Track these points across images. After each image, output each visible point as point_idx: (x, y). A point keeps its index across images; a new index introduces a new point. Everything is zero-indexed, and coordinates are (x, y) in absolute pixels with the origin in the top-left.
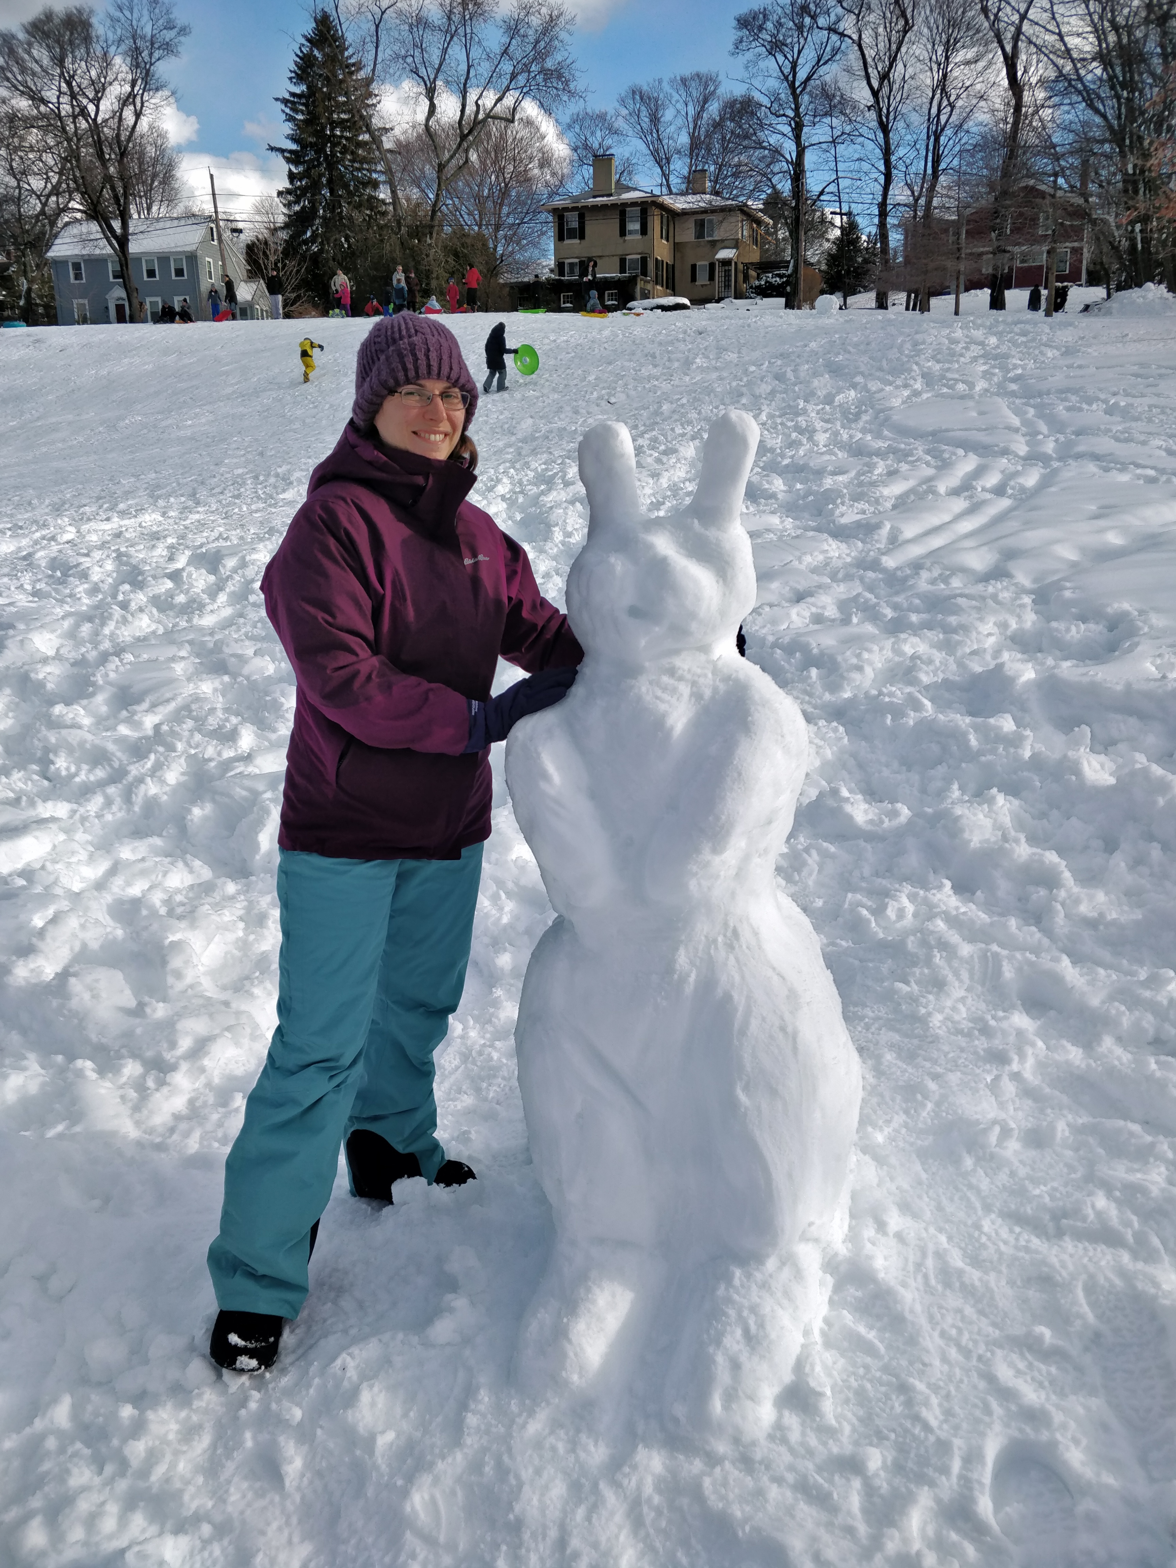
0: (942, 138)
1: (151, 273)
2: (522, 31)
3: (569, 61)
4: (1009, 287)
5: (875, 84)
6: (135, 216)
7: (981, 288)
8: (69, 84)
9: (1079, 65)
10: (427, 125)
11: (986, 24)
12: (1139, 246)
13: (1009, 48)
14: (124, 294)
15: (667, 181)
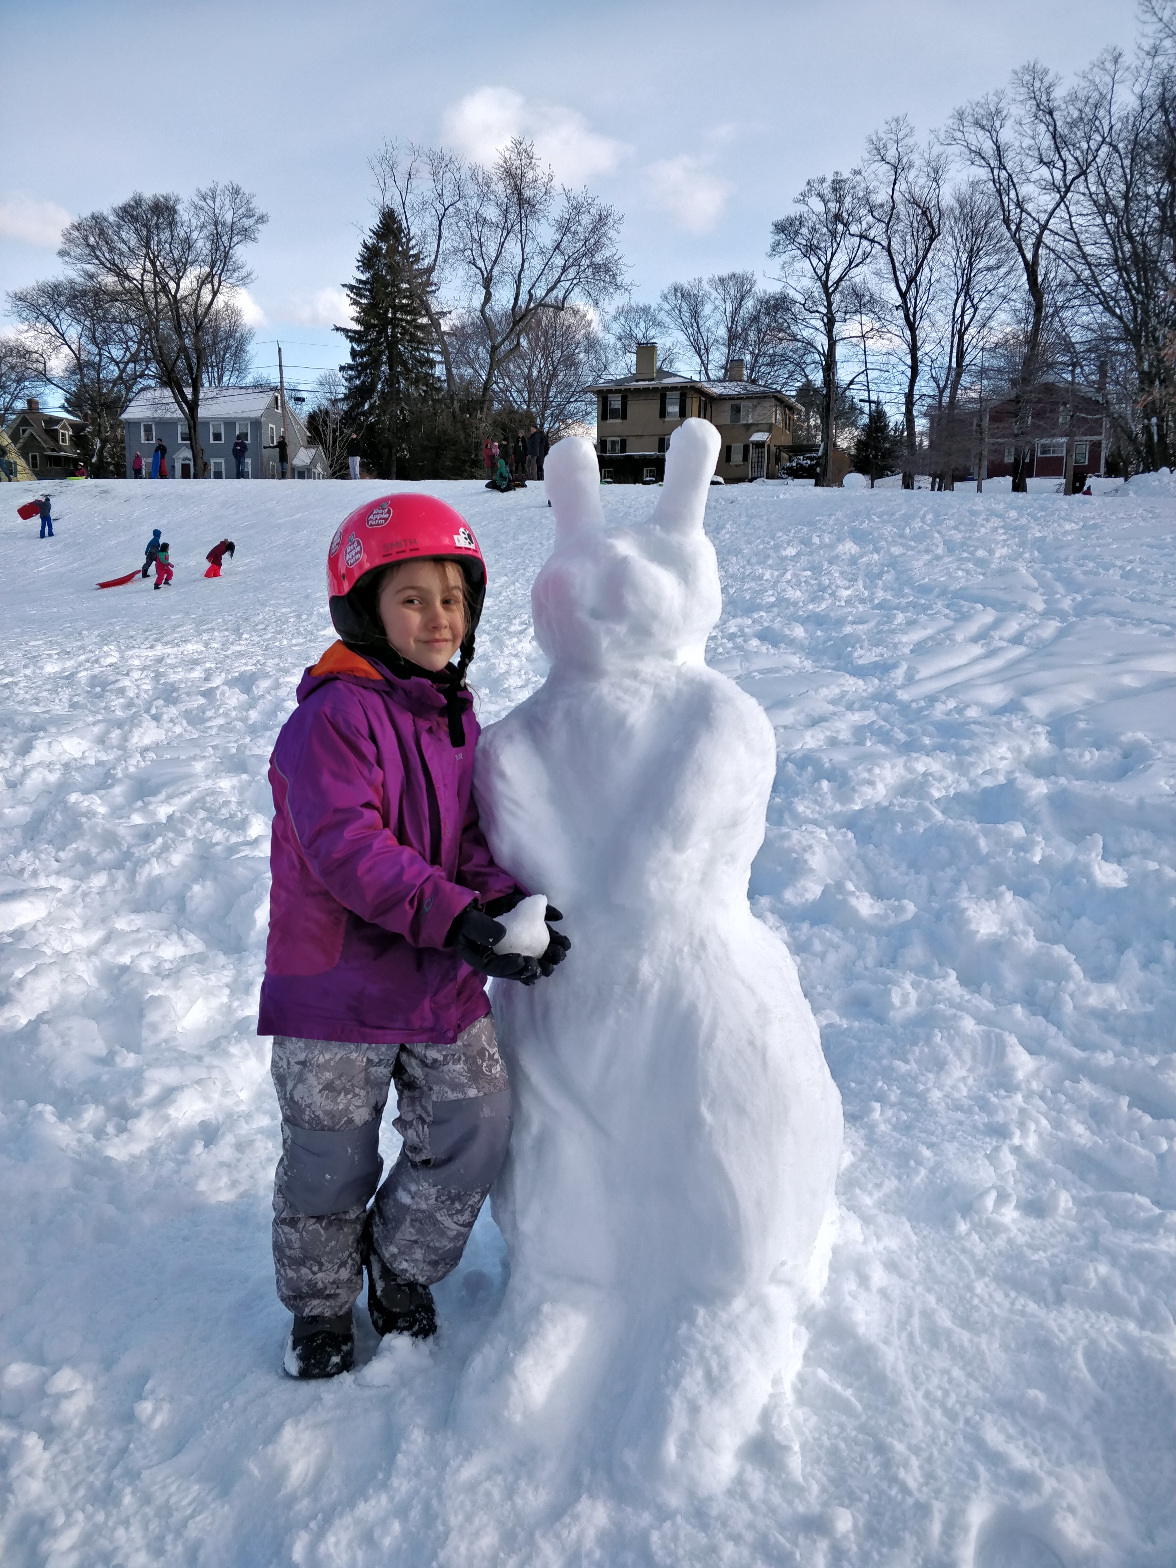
0: (966, 337)
1: (217, 437)
2: (573, 229)
3: (616, 257)
4: (1031, 476)
5: (903, 287)
6: (207, 385)
7: (1003, 475)
8: (153, 263)
9: (1096, 271)
10: (482, 311)
11: (1009, 235)
12: (1156, 438)
13: (1029, 256)
14: (190, 455)
15: (706, 369)
